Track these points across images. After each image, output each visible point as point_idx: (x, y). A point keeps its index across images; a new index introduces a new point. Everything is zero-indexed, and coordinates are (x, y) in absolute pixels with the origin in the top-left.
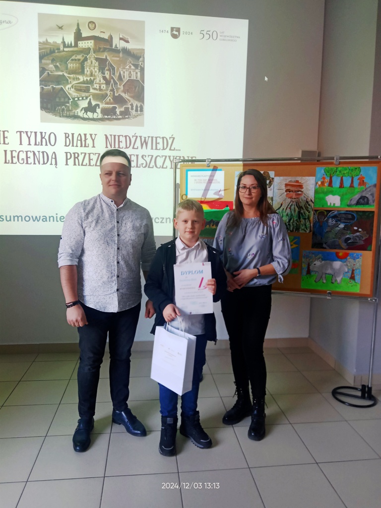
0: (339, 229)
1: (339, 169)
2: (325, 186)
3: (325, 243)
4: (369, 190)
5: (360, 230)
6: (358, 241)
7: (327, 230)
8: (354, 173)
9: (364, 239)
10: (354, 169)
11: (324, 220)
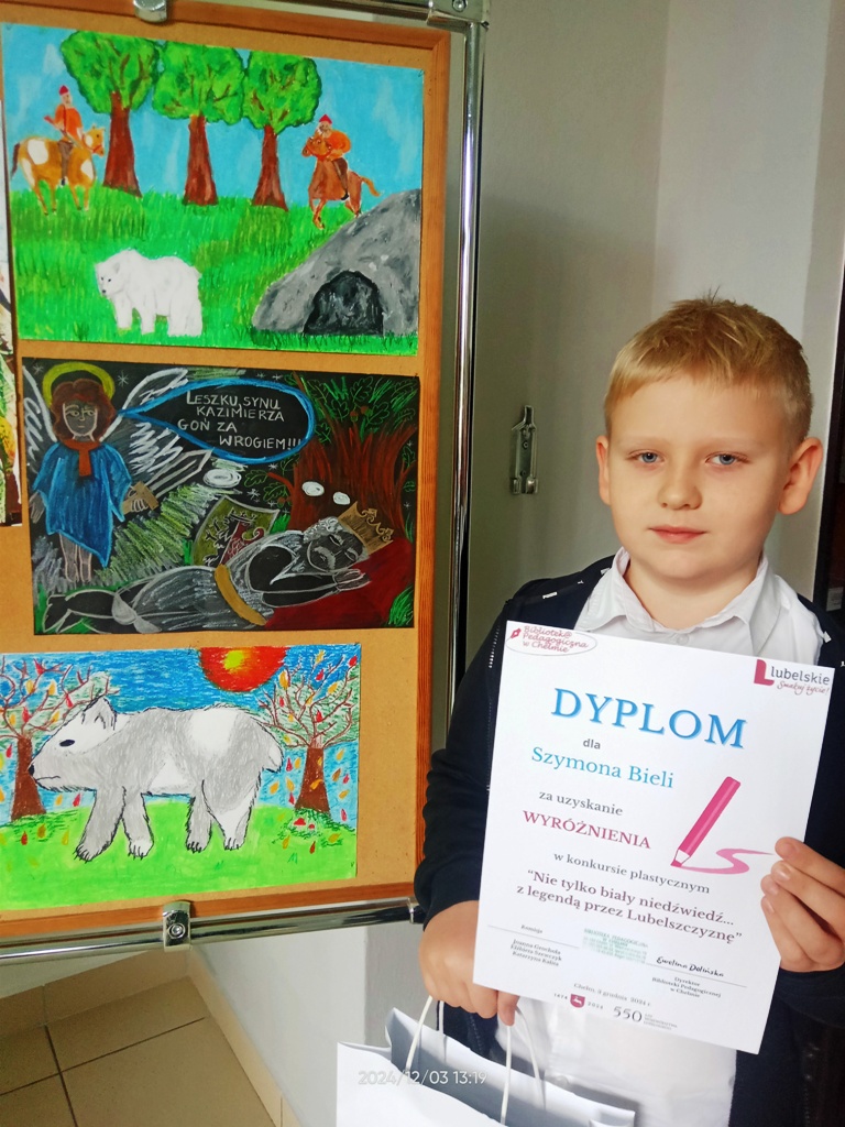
0: (209, 494)
1: (176, 56)
2: (80, 178)
3: (127, 597)
4: (377, 229)
5: (341, 498)
6: (333, 572)
7: (126, 507)
8: (277, 102)
9: (365, 555)
10: (275, 69)
11: (98, 433)
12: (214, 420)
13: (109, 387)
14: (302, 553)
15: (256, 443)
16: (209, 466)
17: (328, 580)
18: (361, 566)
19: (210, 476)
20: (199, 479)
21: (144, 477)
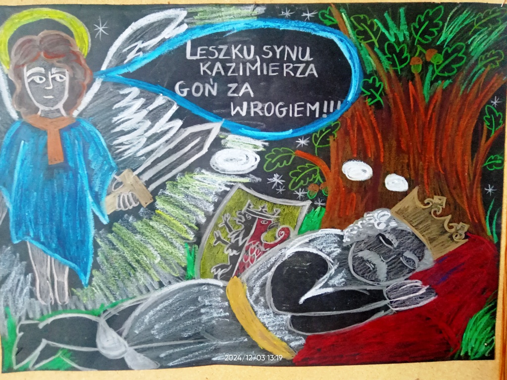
3: (115, 322)
5: (395, 183)
6: (384, 285)
7: (110, 204)
9: (429, 261)
11: (70, 106)
12: (223, 80)
13: (82, 41)
14: (342, 260)
15: (278, 110)
16: (218, 145)
17: (378, 295)
18: (423, 276)
19: (219, 159)
20: (204, 163)
21: (132, 163)
